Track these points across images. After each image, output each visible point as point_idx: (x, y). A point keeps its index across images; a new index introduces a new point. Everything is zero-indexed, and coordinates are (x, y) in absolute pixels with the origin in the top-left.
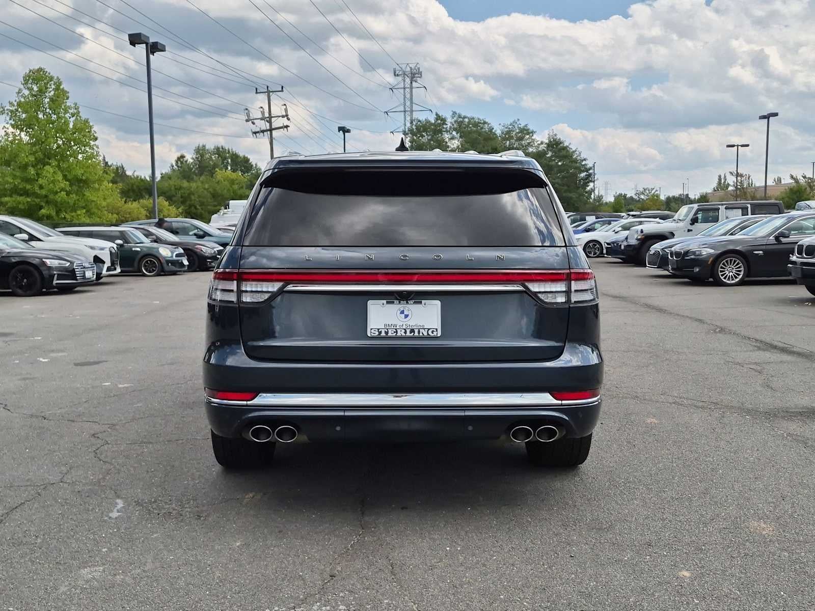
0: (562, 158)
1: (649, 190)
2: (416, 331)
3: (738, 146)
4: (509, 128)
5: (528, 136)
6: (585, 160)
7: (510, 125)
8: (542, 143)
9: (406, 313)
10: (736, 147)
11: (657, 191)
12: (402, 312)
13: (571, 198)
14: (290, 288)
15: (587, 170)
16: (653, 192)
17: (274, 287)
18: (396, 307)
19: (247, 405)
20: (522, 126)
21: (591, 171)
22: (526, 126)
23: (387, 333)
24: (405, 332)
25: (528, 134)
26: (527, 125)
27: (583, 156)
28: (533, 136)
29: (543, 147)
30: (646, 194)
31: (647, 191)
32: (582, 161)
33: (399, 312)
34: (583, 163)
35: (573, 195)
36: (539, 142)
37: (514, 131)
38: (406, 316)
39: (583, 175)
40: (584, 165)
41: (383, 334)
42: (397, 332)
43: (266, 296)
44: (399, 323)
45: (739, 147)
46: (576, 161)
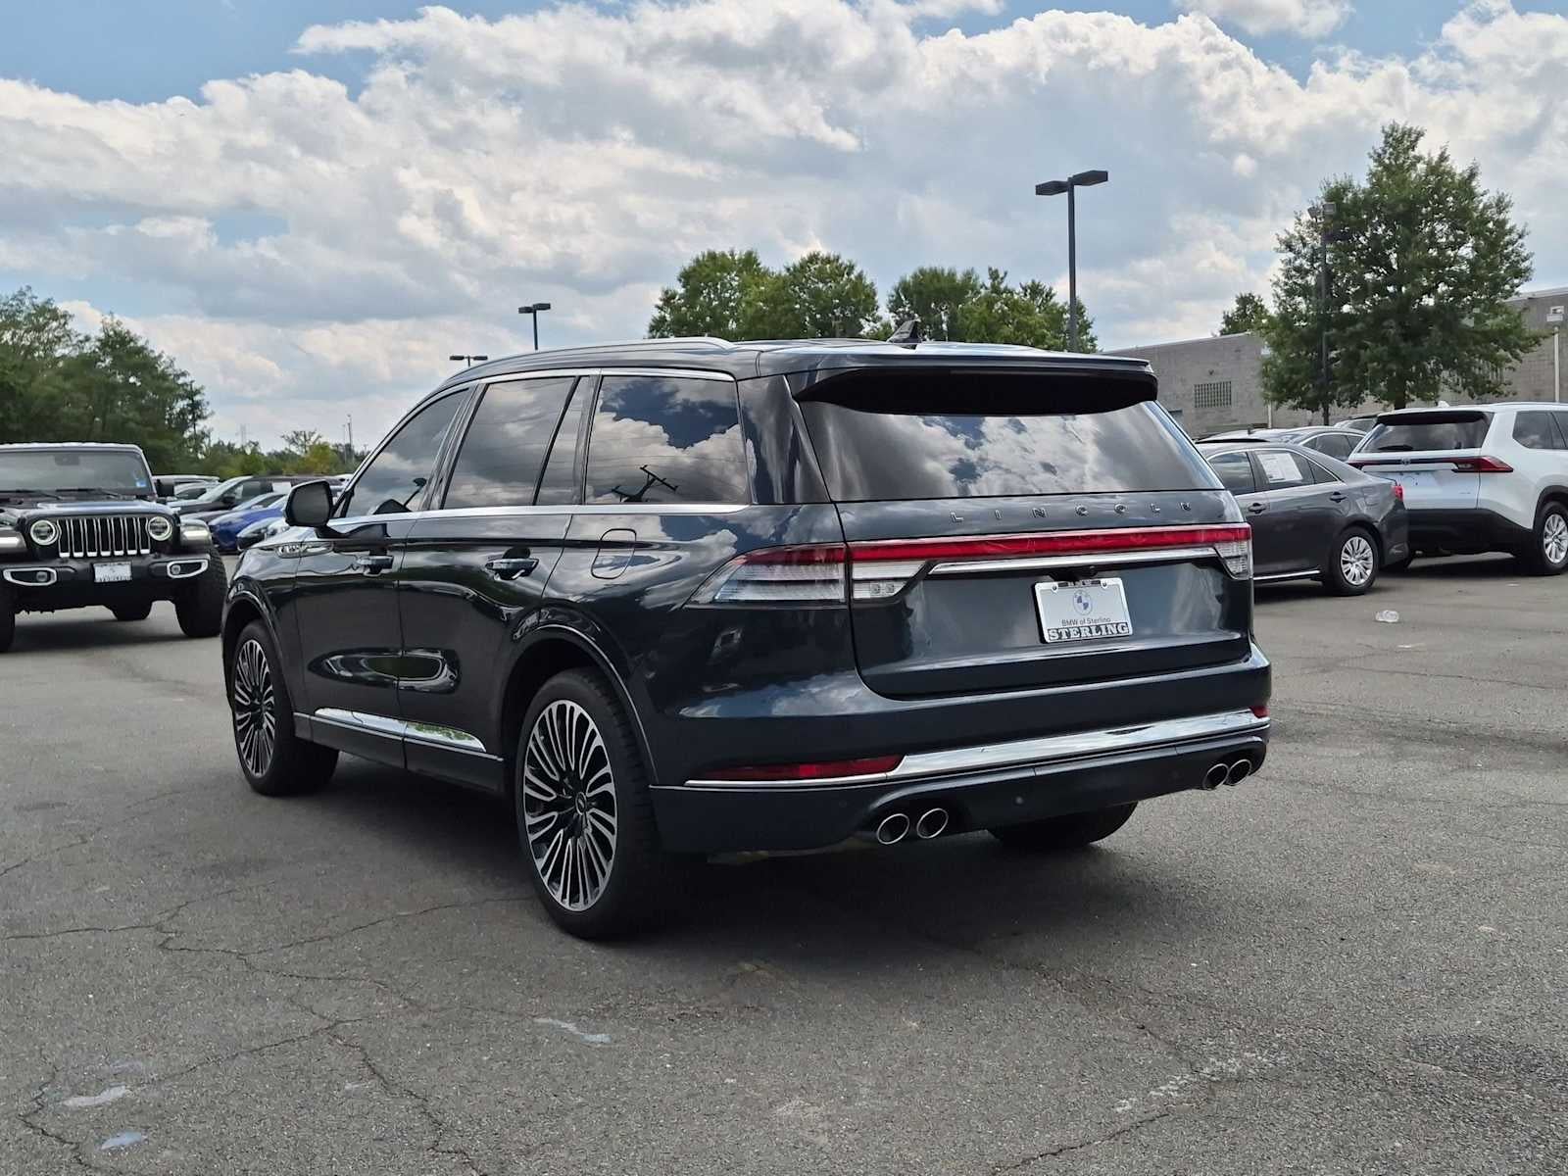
0: (135, 370)
1: (305, 436)
2: (1103, 628)
3: (469, 358)
4: (12, 306)
5: (55, 324)
6: (184, 374)
7: (13, 299)
8: (87, 339)
9: (1084, 600)
10: (466, 360)
11: (319, 437)
12: (1080, 600)
13: (165, 450)
14: (940, 568)
15: (191, 394)
16: (313, 439)
17: (909, 569)
18: (1071, 591)
19: (886, 780)
20: (39, 301)
21: (197, 398)
22: (48, 302)
23: (1068, 634)
24: (1091, 632)
25: (55, 318)
26: (49, 300)
27: (178, 366)
28: (65, 323)
29: (88, 348)
30: (300, 443)
31: (302, 438)
32: (178, 376)
33: (1076, 599)
34: (180, 381)
35: (166, 444)
36: (81, 338)
37: (21, 312)
38: (1086, 606)
39: (181, 404)
40: (182, 385)
41: (1064, 636)
42: (1080, 632)
43: (898, 587)
44: (1079, 618)
45: (472, 360)
46: (164, 376)
